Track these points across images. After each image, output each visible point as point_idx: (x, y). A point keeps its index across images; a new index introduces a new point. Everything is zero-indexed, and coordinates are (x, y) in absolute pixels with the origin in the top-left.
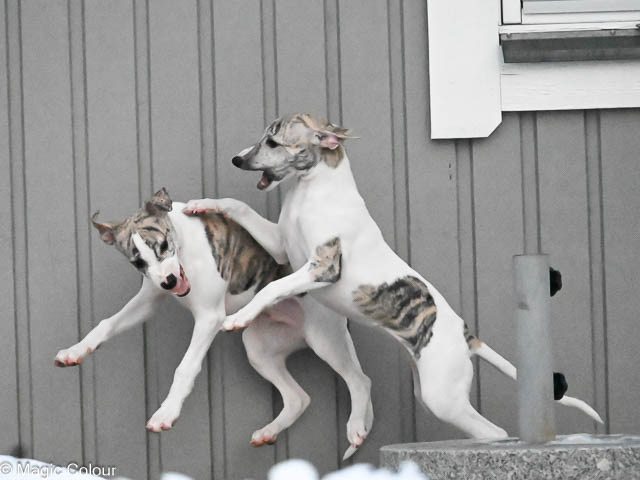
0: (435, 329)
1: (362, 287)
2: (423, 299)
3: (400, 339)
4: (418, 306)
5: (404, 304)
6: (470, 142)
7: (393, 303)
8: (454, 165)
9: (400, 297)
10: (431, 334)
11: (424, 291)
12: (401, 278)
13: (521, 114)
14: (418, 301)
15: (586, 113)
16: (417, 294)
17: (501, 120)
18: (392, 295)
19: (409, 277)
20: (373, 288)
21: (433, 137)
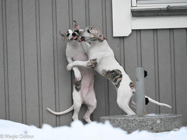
0: (121, 84)
1: (104, 70)
2: (119, 76)
3: (114, 85)
4: (117, 78)
5: (114, 77)
6: (123, 37)
7: (111, 76)
8: (119, 43)
9: (113, 75)
10: (120, 85)
11: (120, 74)
12: (114, 70)
13: (137, 30)
14: (117, 76)
15: (154, 30)
16: (118, 75)
17: (131, 32)
18: (111, 74)
19: (116, 70)
20: (106, 71)
21: (113, 36)
